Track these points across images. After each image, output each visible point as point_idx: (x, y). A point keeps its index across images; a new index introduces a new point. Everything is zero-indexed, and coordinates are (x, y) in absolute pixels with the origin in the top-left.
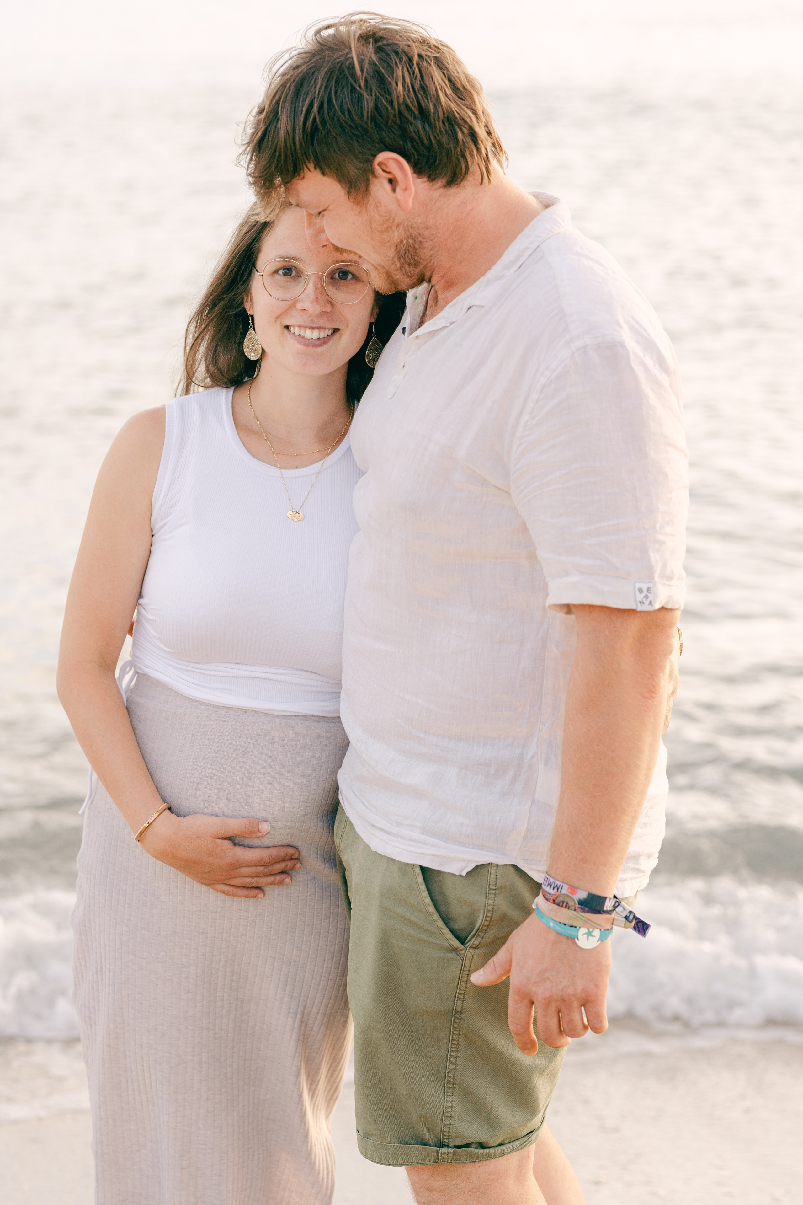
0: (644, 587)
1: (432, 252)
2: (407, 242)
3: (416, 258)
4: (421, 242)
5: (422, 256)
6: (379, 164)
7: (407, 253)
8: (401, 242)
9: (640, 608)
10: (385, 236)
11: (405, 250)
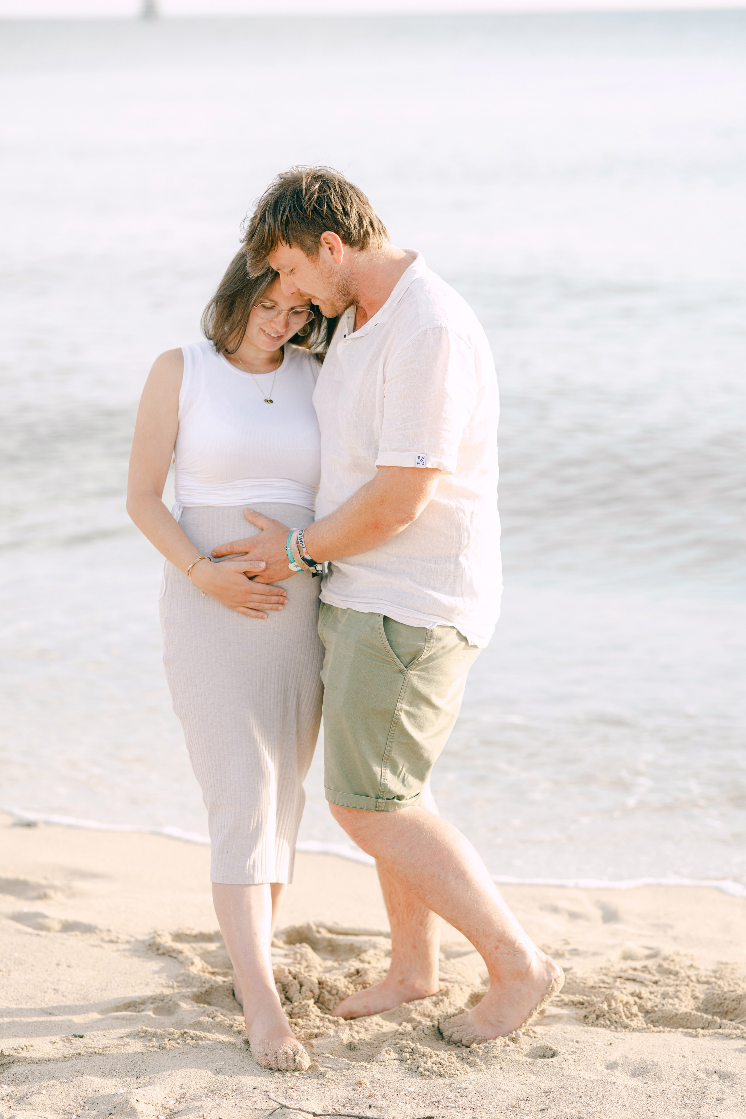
0: (421, 456)
1: (357, 287)
2: (343, 282)
3: (348, 291)
4: (350, 282)
5: (352, 289)
6: (324, 239)
7: (343, 289)
8: (339, 282)
9: (417, 466)
10: (330, 280)
11: (342, 288)
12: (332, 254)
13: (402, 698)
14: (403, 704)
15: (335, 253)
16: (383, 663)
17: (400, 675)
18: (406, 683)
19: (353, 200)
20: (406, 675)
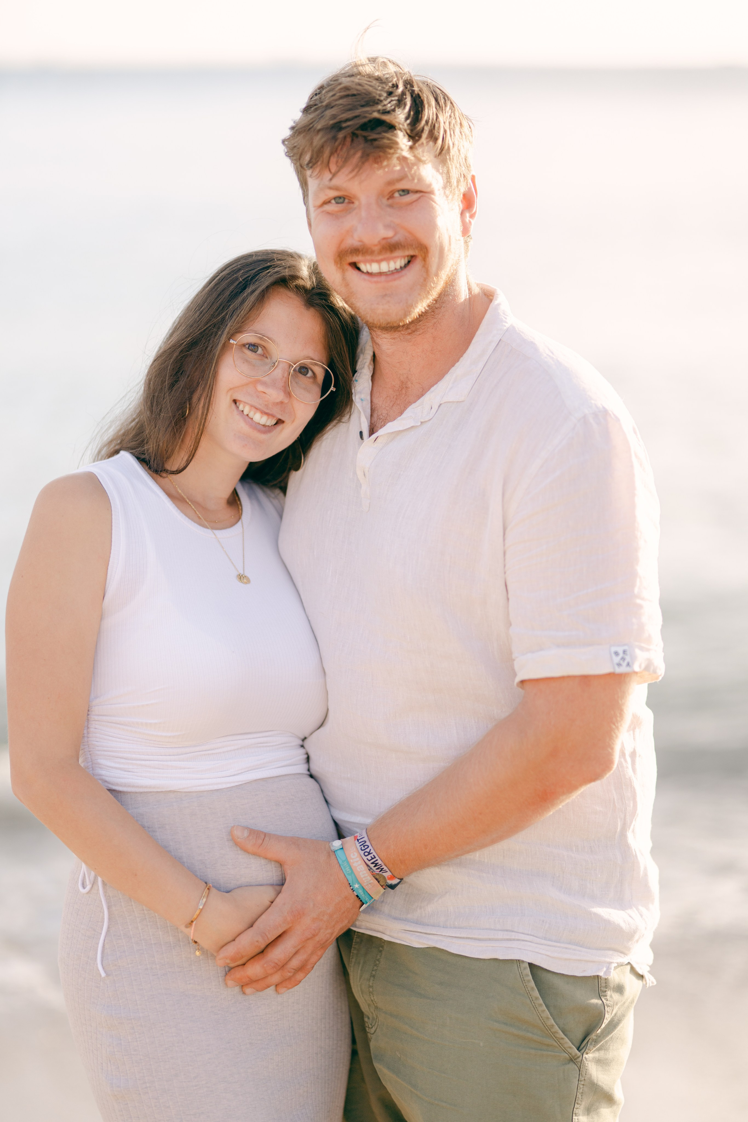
0: (620, 650)
13: (578, 1106)
14: (579, 1115)
16: (541, 1050)
17: (572, 1066)
18: (582, 1078)
20: (580, 1065)
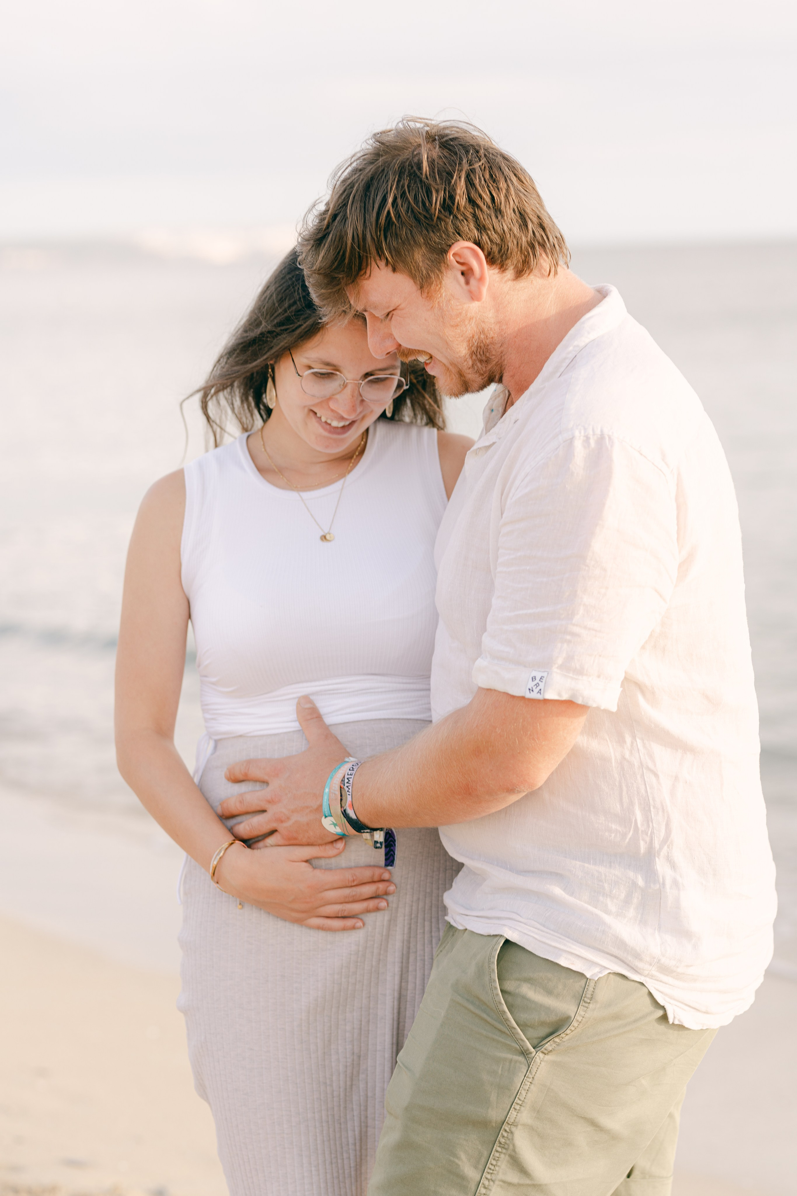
0: (539, 676)
2: (479, 337)
5: (494, 353)
6: (455, 254)
7: (479, 349)
12: (467, 283)
13: (520, 1102)
15: (473, 282)
17: (521, 1059)
18: (531, 1076)
19: (510, 185)
20: (530, 1062)
